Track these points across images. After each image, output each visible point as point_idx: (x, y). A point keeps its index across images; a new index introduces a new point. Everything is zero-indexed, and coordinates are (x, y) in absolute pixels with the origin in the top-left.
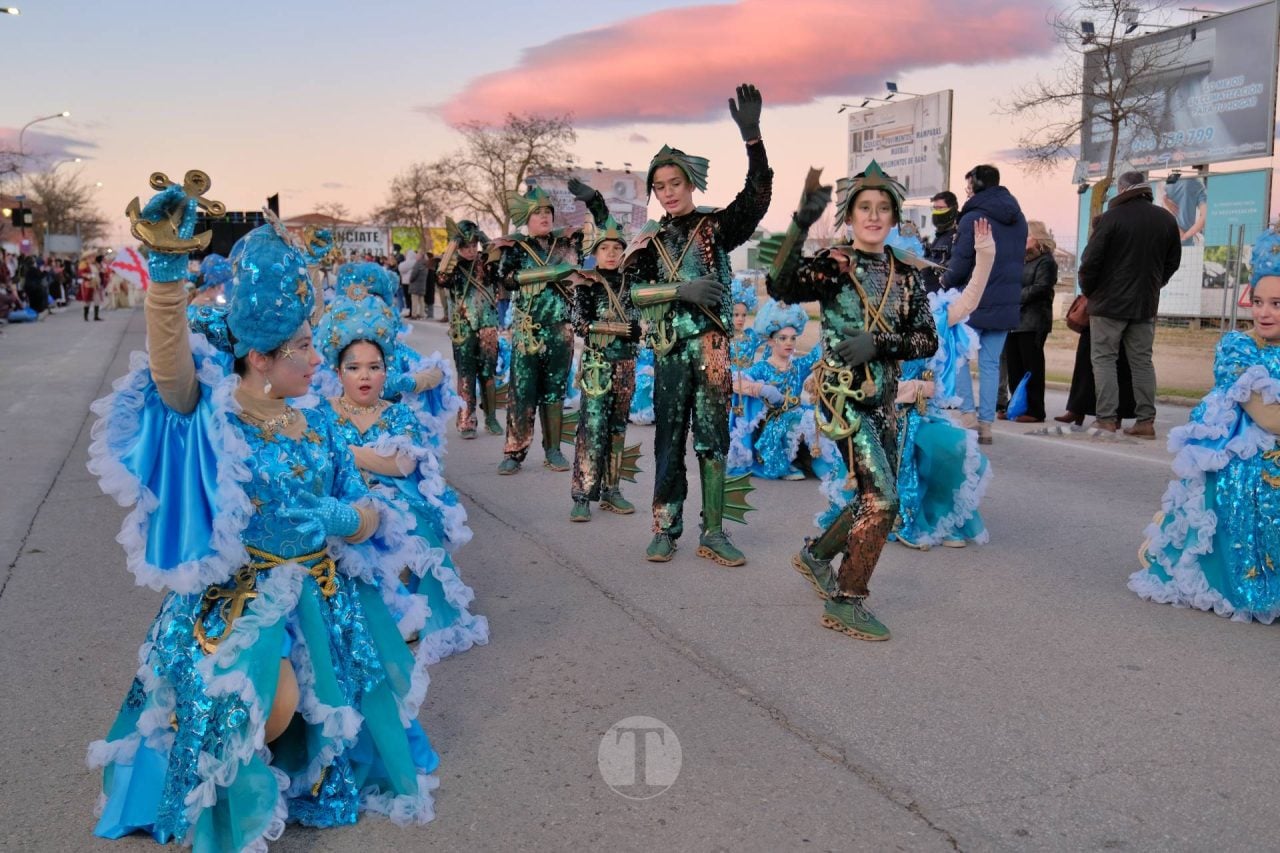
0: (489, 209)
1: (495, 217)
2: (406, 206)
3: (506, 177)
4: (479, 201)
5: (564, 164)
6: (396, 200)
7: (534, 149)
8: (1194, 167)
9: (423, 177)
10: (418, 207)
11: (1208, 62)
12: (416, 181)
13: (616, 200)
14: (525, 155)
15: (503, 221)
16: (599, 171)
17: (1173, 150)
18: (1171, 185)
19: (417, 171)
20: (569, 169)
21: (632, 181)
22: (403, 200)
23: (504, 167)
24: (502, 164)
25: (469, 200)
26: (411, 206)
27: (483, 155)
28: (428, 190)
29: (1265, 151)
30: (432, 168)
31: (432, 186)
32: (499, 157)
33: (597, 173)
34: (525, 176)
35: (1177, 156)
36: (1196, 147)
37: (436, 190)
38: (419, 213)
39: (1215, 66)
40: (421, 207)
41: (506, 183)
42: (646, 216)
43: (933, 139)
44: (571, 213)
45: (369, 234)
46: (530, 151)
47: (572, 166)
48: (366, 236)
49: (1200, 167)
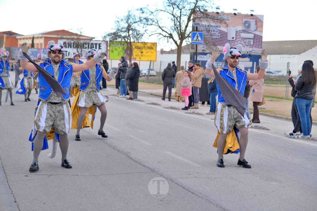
0: (171, 36)
1: (174, 40)
2: (122, 31)
3: (181, 17)
4: (165, 31)
5: (215, 11)
6: (116, 28)
7: (198, 2)
9: (133, 15)
10: (129, 33)
12: (129, 17)
13: (244, 31)
14: (193, 6)
15: (178, 43)
16: (235, 14)
19: (129, 12)
20: (218, 13)
21: (254, 20)
22: (119, 28)
23: (181, 12)
24: (180, 11)
25: (160, 31)
26: (124, 32)
27: (169, 6)
28: (135, 22)
30: (138, 10)
31: (137, 20)
32: (178, 7)
33: (234, 15)
34: (192, 18)
37: (139, 23)
38: (129, 36)
40: (131, 32)
41: (181, 22)
42: (262, 41)
44: (217, 38)
45: (96, 44)
46: (196, 4)
47: (219, 11)
48: (95, 46)
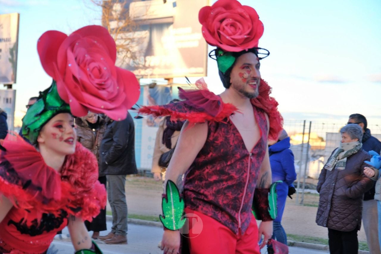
8: (166, 79)
11: (172, 17)
17: (153, 68)
18: (152, 90)
29: (202, 73)
35: (156, 71)
36: (166, 67)
39: (176, 20)
43: (6, 45)
49: (168, 79)
